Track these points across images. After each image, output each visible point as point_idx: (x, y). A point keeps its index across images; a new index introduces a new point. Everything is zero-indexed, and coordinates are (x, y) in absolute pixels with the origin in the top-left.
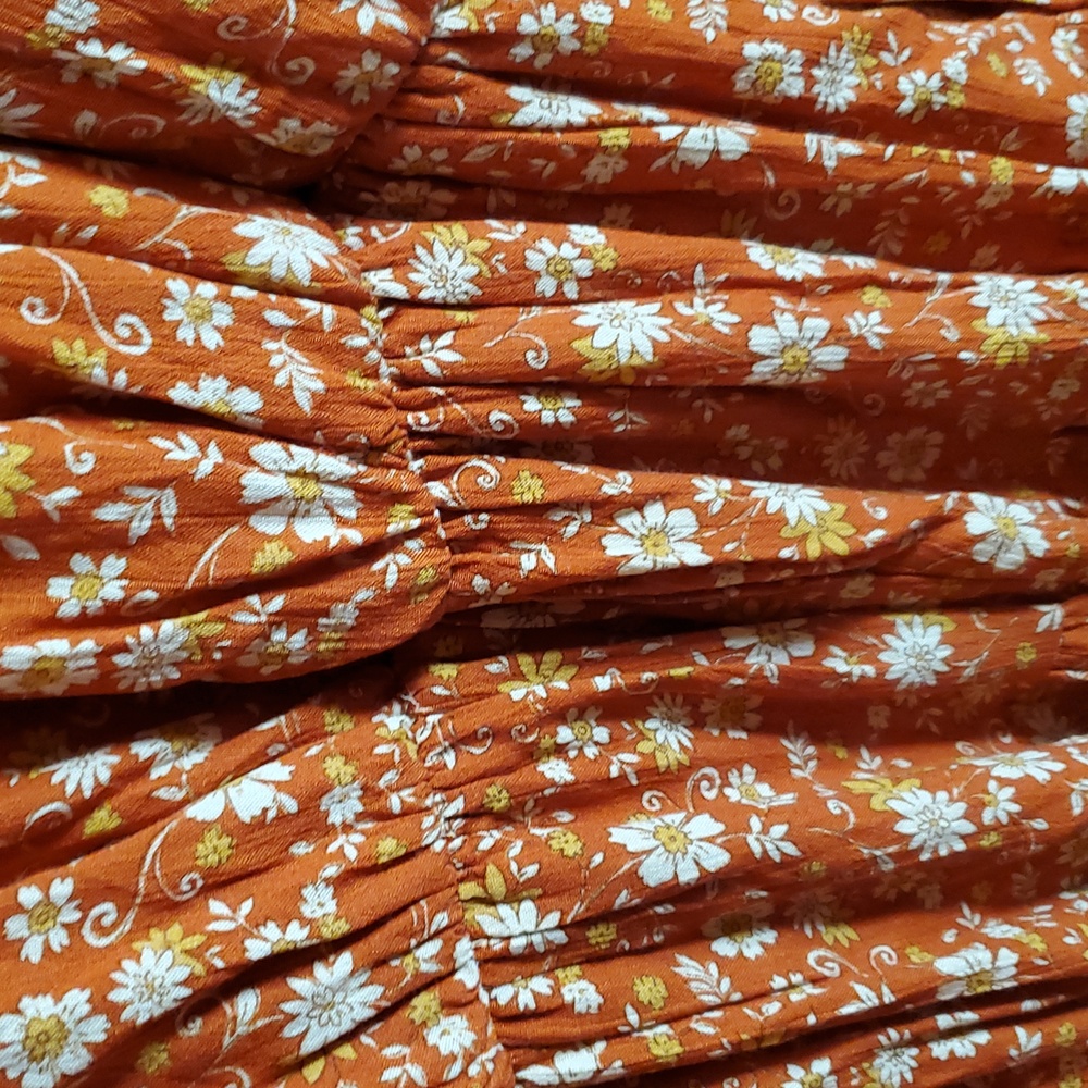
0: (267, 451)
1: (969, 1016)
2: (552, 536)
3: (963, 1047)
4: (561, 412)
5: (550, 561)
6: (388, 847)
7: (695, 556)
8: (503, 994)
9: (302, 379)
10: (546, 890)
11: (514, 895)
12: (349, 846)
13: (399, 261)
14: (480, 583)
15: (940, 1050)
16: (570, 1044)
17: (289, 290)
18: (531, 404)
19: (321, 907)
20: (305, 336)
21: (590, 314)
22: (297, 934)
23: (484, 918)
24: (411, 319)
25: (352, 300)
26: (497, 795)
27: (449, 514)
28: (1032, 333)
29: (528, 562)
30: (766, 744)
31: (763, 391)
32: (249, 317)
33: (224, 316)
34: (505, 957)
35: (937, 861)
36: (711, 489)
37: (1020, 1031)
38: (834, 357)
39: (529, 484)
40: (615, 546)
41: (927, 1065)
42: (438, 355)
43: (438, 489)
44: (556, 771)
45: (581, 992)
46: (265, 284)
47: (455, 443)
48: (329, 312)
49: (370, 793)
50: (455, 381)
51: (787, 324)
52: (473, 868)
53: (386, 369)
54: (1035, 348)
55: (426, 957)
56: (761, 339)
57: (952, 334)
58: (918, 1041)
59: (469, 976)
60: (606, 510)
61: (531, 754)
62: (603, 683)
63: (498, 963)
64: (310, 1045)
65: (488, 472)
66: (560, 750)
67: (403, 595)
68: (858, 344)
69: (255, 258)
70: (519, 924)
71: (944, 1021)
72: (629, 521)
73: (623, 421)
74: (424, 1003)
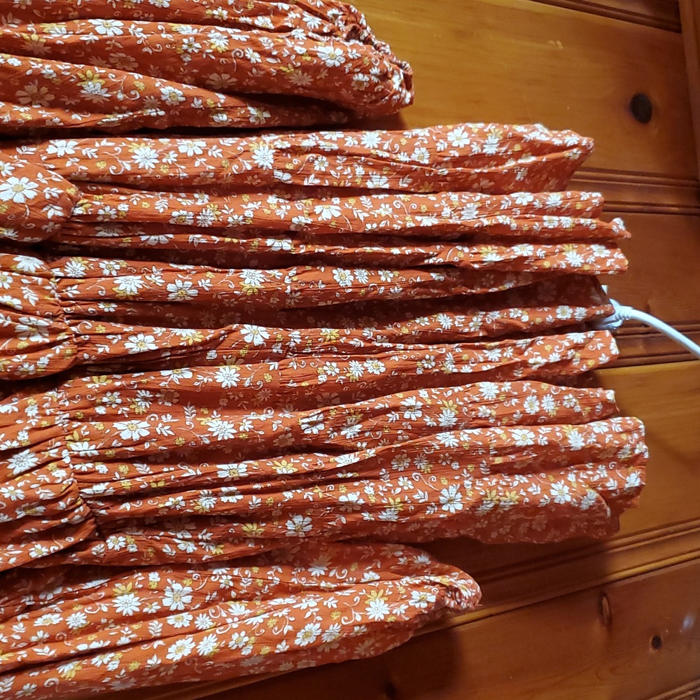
0: (24, 318)
1: (233, 488)
2: (109, 342)
3: (233, 499)
4: (112, 308)
5: (108, 350)
6: (45, 423)
7: (153, 347)
8: (78, 467)
9: (32, 297)
10: (92, 439)
11: (81, 439)
12: (34, 423)
13: (62, 267)
14: (86, 356)
15: (224, 499)
16: (98, 482)
17: (29, 274)
18: (101, 306)
19: (24, 437)
20: (33, 286)
21: (119, 280)
22: (15, 444)
23: (72, 445)
24: (65, 282)
25: (49, 277)
26: (79, 414)
27: (77, 336)
28: (259, 286)
29: (100, 350)
30: (177, 408)
31: (174, 304)
32: (17, 281)
33: (10, 280)
34: (77, 457)
35: (223, 441)
36: (159, 331)
37: (254, 497)
38: (194, 292)
39: (101, 328)
40: (128, 345)
41: (219, 503)
42: (72, 292)
43: (73, 329)
44: (101, 410)
45: (102, 468)
46: (22, 273)
47: (78, 317)
48: (40, 280)
49: (40, 408)
50: (77, 299)
51: (179, 283)
52: (70, 432)
53: (56, 295)
54: (259, 290)
55: (53, 453)
56: (170, 287)
57: (232, 286)
58: (216, 495)
59: (67, 460)
60: (126, 336)
61: (94, 404)
62: (118, 384)
63: (76, 458)
64: (16, 472)
65: (89, 325)
66: (104, 404)
67: (62, 356)
68: (201, 290)
69: (19, 266)
70: (84, 448)
71: (224, 489)
72: (133, 339)
73: (130, 311)
74: (51, 465)
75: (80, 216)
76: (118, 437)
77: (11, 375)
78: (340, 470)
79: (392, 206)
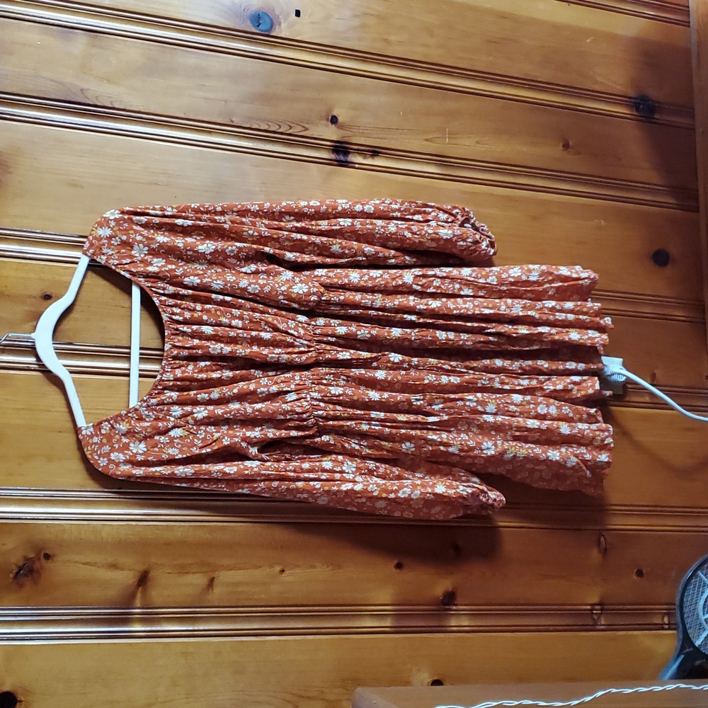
0: (298, 340)
1: (378, 423)
2: (331, 354)
3: (377, 428)
4: (334, 339)
5: (330, 356)
6: (301, 383)
7: (349, 358)
8: (312, 403)
9: (302, 332)
10: (319, 392)
11: (315, 391)
12: (297, 382)
13: (315, 321)
14: (321, 358)
15: (373, 427)
16: (320, 410)
17: (302, 323)
18: (329, 338)
19: (293, 387)
20: (303, 327)
21: (337, 328)
22: (289, 389)
23: (311, 393)
24: (316, 327)
25: (310, 325)
26: (316, 382)
27: (318, 350)
28: (399, 335)
29: (327, 357)
30: (358, 386)
31: (360, 340)
32: (297, 325)
33: (294, 324)
34: (313, 398)
35: (374, 401)
36: (352, 351)
37: (387, 429)
38: (369, 336)
39: (328, 347)
40: (338, 356)
41: (370, 428)
42: (318, 331)
43: (317, 347)
44: (325, 382)
45: (322, 405)
46: (299, 322)
47: (320, 342)
48: (306, 325)
49: (300, 377)
50: (320, 334)
51: (362, 331)
52: (311, 388)
53: (312, 332)
54: (399, 337)
55: (303, 395)
56: (359, 333)
57: (386, 334)
58: (369, 424)
59: (309, 399)
60: (338, 352)
61: (322, 379)
62: (333, 371)
64: (288, 400)
65: (323, 346)
66: (326, 379)
67: (312, 357)
68: (372, 335)
69: (298, 319)
70: (315, 395)
71: (373, 422)
72: (341, 353)
73: (341, 341)
74: (302, 400)
75: (324, 300)
76: (330, 392)
77: (290, 362)
78: (430, 423)
79: (473, 303)
